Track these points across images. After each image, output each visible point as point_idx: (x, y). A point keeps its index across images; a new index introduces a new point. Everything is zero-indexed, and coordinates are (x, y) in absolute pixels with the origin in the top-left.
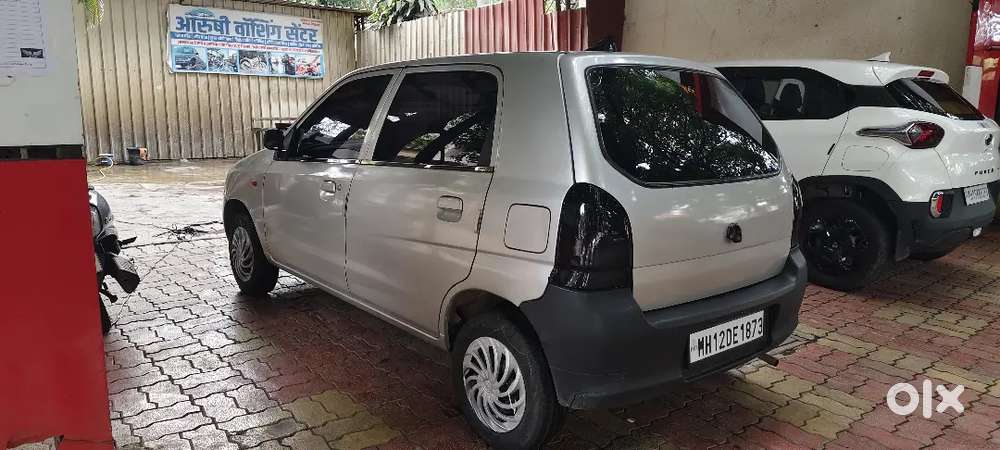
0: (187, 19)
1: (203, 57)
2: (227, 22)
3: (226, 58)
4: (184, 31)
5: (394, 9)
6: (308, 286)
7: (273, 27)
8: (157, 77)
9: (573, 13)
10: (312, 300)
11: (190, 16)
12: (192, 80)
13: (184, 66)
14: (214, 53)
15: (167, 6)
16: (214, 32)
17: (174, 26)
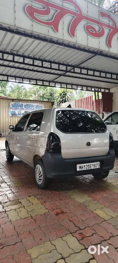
0: (14, 105)
1: (17, 113)
2: (23, 105)
3: (22, 113)
4: (13, 107)
5: (60, 101)
6: (20, 160)
7: (33, 106)
8: (7, 118)
9: (99, 100)
10: (20, 162)
11: (14, 104)
12: (14, 118)
13: (13, 115)
14: (19, 112)
15: (10, 102)
16: (19, 107)
17: (11, 106)
